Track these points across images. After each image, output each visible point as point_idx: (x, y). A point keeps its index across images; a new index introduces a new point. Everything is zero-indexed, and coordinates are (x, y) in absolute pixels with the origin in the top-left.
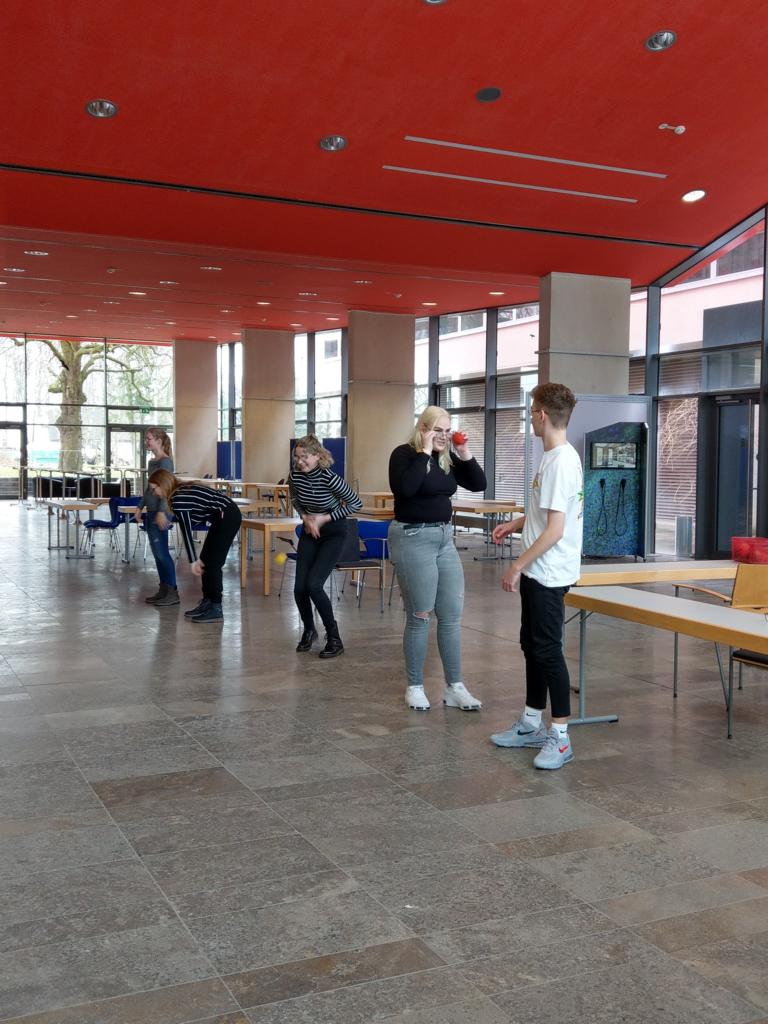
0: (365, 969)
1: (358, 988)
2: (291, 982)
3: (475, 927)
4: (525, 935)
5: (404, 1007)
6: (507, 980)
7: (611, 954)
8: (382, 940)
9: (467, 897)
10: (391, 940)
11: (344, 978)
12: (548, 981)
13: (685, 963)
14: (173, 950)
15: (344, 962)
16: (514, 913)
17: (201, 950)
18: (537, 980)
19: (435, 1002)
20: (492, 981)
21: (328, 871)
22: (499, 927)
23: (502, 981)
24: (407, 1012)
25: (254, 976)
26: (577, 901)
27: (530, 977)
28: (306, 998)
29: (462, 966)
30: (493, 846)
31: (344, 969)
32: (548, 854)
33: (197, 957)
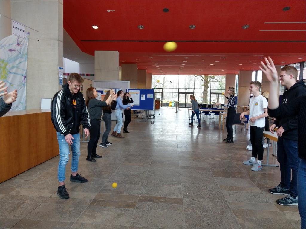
0: (166, 201)
1: (161, 204)
2: (150, 200)
3: (196, 200)
4: (205, 204)
5: (166, 209)
6: (192, 211)
7: (221, 212)
8: (175, 197)
9: (201, 194)
10: (177, 198)
11: (160, 202)
12: (200, 213)
13: (237, 218)
14: (137, 189)
15: (164, 199)
16: (208, 199)
17: (141, 191)
18: (198, 212)
19: (173, 210)
20: (188, 210)
21: (179, 183)
22: (201, 201)
23: (190, 211)
24: (165, 210)
25: (145, 197)
26: (225, 200)
28: (150, 203)
29: (186, 206)
30: (219, 186)
31: (162, 200)
32: (230, 190)
33: (139, 192)
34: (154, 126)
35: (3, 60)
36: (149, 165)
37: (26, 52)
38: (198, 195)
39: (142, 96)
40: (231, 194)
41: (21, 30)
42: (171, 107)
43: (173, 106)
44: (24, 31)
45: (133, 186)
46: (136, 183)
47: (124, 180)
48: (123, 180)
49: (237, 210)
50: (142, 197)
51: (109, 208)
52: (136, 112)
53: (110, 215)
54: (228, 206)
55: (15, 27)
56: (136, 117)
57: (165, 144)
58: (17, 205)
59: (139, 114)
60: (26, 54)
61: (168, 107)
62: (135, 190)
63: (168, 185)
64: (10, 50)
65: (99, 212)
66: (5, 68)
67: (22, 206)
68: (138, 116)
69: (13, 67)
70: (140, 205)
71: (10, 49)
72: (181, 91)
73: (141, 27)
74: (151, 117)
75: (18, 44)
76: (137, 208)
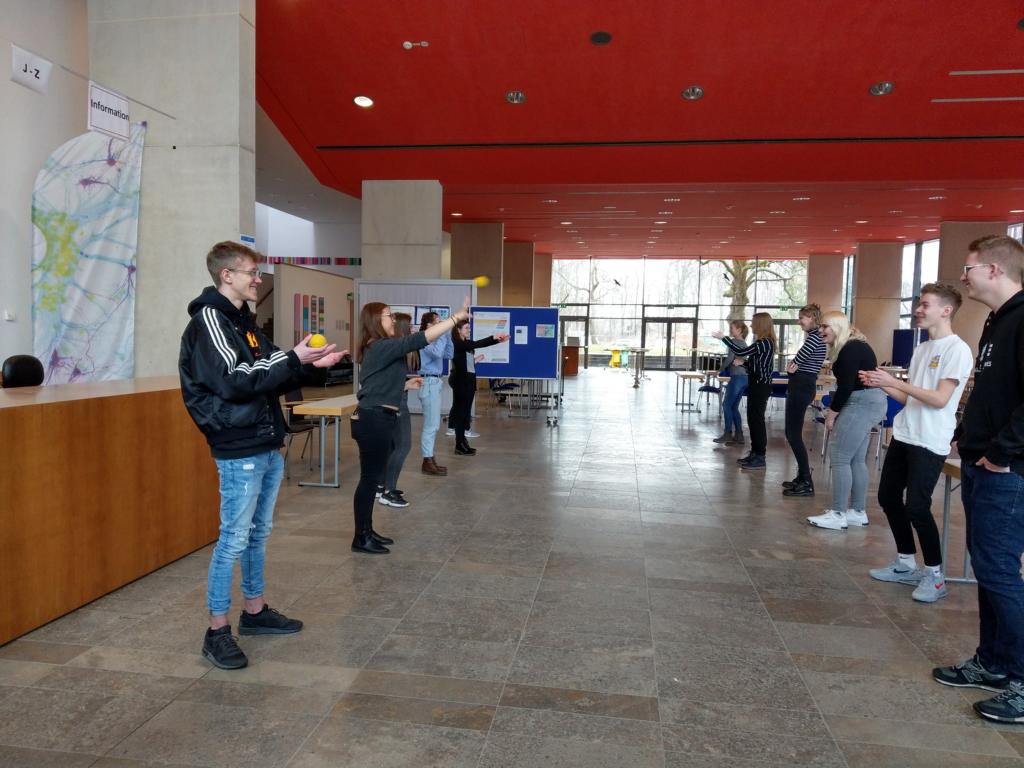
0: (599, 705)
1: (581, 716)
2: (543, 699)
3: (707, 704)
5: (598, 737)
6: (691, 746)
7: (799, 754)
8: (631, 693)
9: (724, 683)
10: (637, 694)
11: (579, 707)
12: (723, 756)
14: (496, 660)
15: (590, 698)
16: (749, 703)
17: (510, 666)
18: (715, 753)
19: (623, 742)
20: (679, 742)
21: (644, 640)
22: (726, 709)
23: (687, 745)
24: (596, 741)
25: (526, 688)
26: (814, 710)
27: (711, 749)
28: (542, 712)
29: (669, 726)
30: (788, 654)
31: (585, 702)
32: (829, 671)
33: (505, 668)
34: (558, 433)
35: (64, 215)
36: (539, 572)
37: (135, 186)
38: (714, 686)
39: (519, 331)
40: (834, 687)
41: (116, 113)
42: (618, 369)
43: (625, 366)
44: (126, 117)
45: (482, 646)
46: (493, 638)
47: (453, 626)
48: (449, 624)
49: (857, 746)
50: (513, 690)
51: (398, 724)
52: (496, 385)
53: (401, 751)
54: (825, 732)
55: (98, 105)
56: (496, 400)
57: (597, 496)
58: (90, 702)
59: (509, 392)
60: (135, 193)
61: (608, 369)
62: (488, 660)
63: (605, 646)
64: (86, 182)
65: (362, 740)
66: (68, 240)
67: (106, 708)
68: (503, 399)
69: (94, 237)
70: (505, 716)
71: (85, 177)
72: (651, 313)
73: (516, 98)
74: (547, 401)
75: (111, 161)
76: (496, 728)
